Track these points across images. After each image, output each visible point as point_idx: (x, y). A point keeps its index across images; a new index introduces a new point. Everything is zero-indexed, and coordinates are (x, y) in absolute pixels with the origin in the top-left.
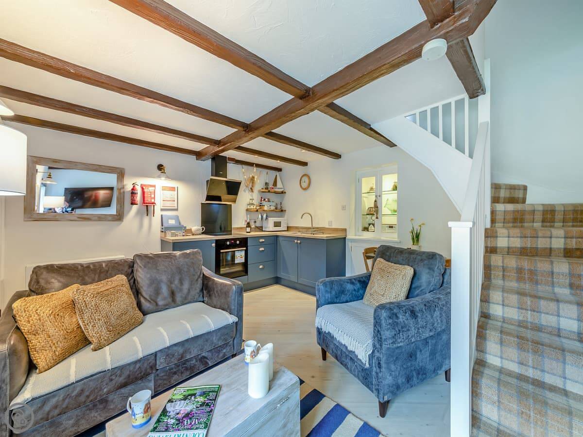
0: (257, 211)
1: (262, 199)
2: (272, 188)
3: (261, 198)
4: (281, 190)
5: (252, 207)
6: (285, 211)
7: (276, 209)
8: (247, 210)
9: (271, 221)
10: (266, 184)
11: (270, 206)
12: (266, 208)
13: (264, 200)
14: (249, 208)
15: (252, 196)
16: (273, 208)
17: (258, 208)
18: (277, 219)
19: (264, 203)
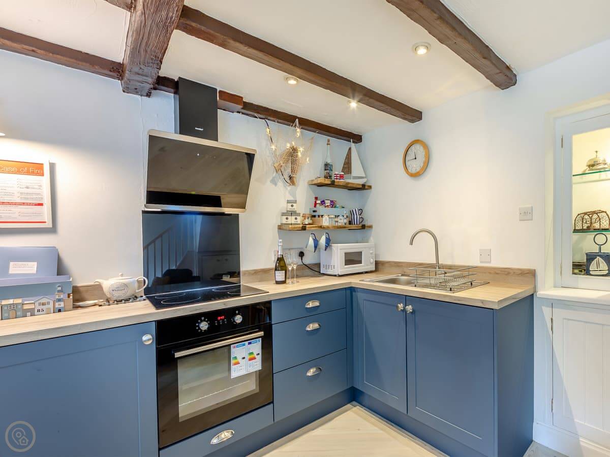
0: (304, 228)
1: (318, 202)
2: (342, 177)
3: (316, 198)
4: (361, 182)
5: (292, 220)
6: (371, 227)
7: (350, 223)
8: (280, 228)
9: (339, 251)
10: (327, 166)
11: (337, 216)
12: (325, 222)
13: (323, 202)
14: (284, 221)
15: (293, 194)
16: (342, 221)
17: (307, 221)
18: (353, 247)
19: (321, 210)
